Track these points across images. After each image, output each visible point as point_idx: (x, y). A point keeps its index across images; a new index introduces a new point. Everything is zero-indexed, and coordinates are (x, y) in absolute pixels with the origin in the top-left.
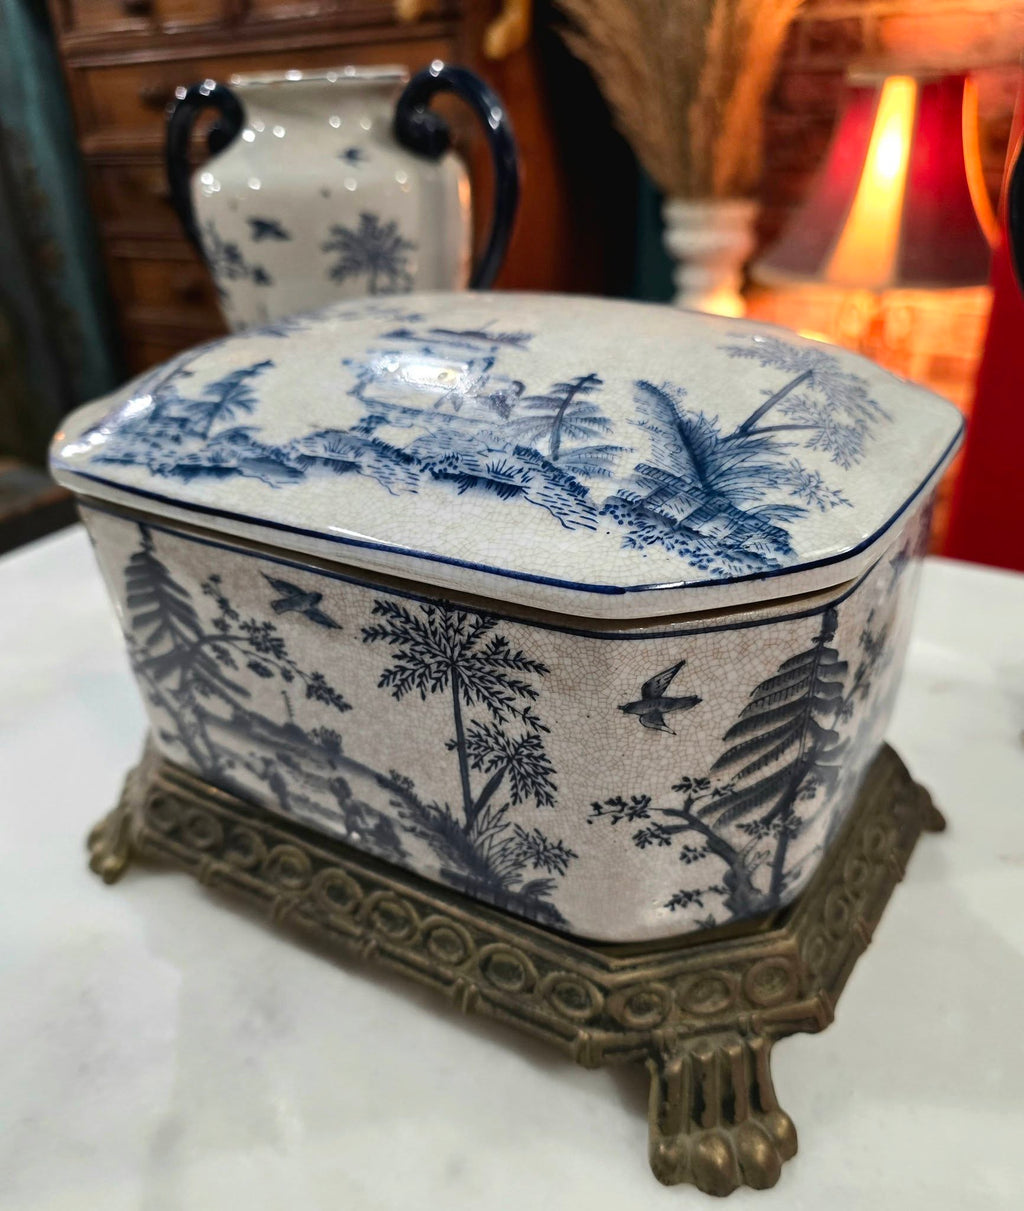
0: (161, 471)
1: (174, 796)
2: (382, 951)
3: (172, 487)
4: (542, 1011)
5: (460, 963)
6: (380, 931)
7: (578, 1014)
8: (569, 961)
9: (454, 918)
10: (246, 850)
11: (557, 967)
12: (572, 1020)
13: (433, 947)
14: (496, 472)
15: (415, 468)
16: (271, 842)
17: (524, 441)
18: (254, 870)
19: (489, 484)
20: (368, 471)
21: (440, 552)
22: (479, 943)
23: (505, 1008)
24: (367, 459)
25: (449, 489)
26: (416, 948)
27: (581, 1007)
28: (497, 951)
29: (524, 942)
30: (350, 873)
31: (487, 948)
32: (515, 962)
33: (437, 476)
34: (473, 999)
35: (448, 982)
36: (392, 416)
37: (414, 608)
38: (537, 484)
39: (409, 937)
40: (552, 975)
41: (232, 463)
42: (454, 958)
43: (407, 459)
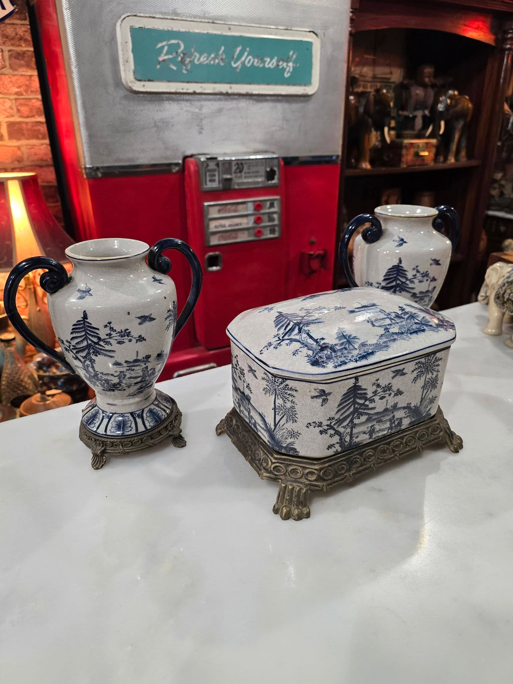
0: (356, 361)
1: (329, 466)
2: (400, 455)
3: (364, 362)
4: (433, 437)
5: (415, 441)
6: (397, 451)
7: (437, 432)
8: (431, 424)
9: (409, 434)
10: (356, 462)
11: (430, 427)
12: (437, 434)
13: (408, 444)
14: (417, 328)
15: (406, 334)
16: (361, 454)
17: (413, 322)
18: (361, 466)
19: (419, 331)
20: (399, 339)
21: (429, 345)
22: (415, 435)
23: (427, 443)
24: (396, 337)
25: (415, 335)
26: (405, 448)
27: (437, 430)
28: (420, 433)
29: (423, 427)
30: (384, 444)
31: (417, 435)
32: (423, 432)
33: (411, 333)
34: (421, 447)
35: (415, 448)
36: (388, 327)
37: (423, 360)
38: (425, 327)
39: (403, 446)
40: (430, 429)
41: (370, 351)
42: (413, 442)
43: (402, 333)
